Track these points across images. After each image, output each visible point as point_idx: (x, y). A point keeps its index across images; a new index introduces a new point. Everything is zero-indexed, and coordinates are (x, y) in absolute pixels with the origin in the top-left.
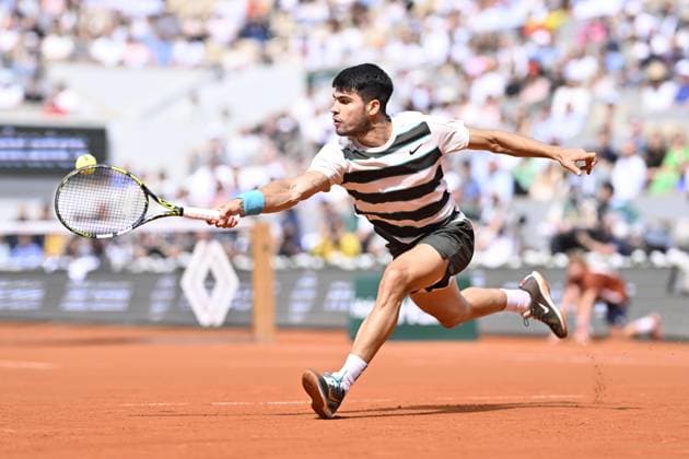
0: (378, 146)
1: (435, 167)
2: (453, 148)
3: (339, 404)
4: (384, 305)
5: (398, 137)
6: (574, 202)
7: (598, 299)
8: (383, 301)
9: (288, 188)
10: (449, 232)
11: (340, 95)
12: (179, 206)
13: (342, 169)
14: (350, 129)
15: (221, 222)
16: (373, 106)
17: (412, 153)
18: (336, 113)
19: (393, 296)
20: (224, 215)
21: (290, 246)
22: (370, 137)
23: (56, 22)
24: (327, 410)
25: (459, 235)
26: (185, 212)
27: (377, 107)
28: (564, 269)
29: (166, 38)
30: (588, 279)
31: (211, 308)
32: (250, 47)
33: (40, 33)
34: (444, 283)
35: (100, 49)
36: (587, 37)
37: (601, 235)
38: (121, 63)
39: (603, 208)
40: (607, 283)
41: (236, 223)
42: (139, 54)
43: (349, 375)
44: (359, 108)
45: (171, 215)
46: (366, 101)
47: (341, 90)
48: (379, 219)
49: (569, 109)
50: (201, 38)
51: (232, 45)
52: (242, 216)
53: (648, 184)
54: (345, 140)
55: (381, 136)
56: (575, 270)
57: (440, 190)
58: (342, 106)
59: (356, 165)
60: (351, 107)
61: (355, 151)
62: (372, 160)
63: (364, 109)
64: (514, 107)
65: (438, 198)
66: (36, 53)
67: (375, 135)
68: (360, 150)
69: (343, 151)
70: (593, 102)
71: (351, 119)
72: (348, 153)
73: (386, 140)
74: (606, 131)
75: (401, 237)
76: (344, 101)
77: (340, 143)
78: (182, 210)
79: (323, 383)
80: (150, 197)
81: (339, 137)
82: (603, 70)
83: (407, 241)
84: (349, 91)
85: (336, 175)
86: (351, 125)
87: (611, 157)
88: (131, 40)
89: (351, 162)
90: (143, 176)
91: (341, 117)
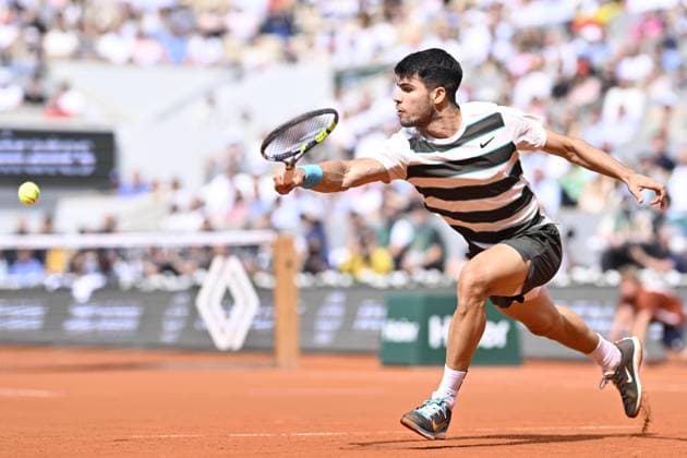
0: (446, 137)
4: (465, 313)
6: (627, 214)
7: (653, 320)
11: (403, 82)
13: (406, 161)
14: (413, 119)
16: (438, 93)
17: (482, 146)
18: (399, 102)
21: (316, 262)
23: (59, 16)
25: (543, 239)
27: (443, 94)
28: (616, 288)
29: (179, 33)
30: (643, 299)
31: (228, 331)
32: (272, 44)
33: (42, 28)
35: (107, 45)
36: (641, 33)
37: (656, 250)
38: (131, 61)
39: (658, 221)
40: (663, 302)
42: (150, 52)
44: (422, 97)
46: (429, 88)
47: (403, 77)
49: (622, 111)
50: (218, 33)
51: (252, 41)
54: (412, 130)
55: (448, 126)
56: (629, 289)
58: (405, 94)
59: (422, 159)
60: (413, 95)
61: (423, 141)
63: (429, 97)
64: (561, 110)
65: (516, 197)
66: (37, 50)
67: (442, 125)
70: (649, 103)
71: (414, 108)
72: (414, 144)
73: (454, 130)
74: (662, 135)
76: (407, 88)
77: (406, 134)
82: (659, 69)
86: (414, 115)
87: (667, 164)
88: (141, 36)
90: (155, 186)
91: (402, 106)
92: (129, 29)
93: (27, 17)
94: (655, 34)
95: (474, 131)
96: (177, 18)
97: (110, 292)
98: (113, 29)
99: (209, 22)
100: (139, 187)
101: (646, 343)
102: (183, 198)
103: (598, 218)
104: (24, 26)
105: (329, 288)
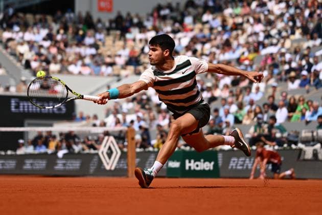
0: (168, 70)
1: (193, 80)
2: (201, 71)
3: (151, 182)
4: (171, 139)
5: (177, 66)
6: (259, 125)
7: (268, 163)
8: (170, 138)
9: (130, 87)
10: (199, 108)
11: (152, 47)
12: (82, 95)
13: (153, 79)
14: (156, 62)
15: (100, 102)
16: (166, 53)
17: (183, 73)
18: (150, 55)
19: (174, 136)
20: (101, 98)
22: (165, 66)
23: (54, 57)
24: (145, 185)
25: (204, 110)
26: (84, 97)
27: (168, 53)
29: (98, 65)
30: (265, 154)
32: (131, 68)
33: (48, 62)
34: (197, 131)
35: (72, 68)
37: (270, 138)
38: (80, 73)
39: (271, 127)
40: (272, 155)
41: (107, 102)
42: (87, 71)
43: (154, 170)
44: (160, 53)
45: (78, 98)
46: (163, 50)
47: (152, 45)
48: (169, 102)
49: (258, 89)
50: (112, 64)
52: (109, 99)
53: (289, 118)
54: (154, 67)
55: (170, 65)
56: (260, 150)
57: (195, 90)
58: (153, 52)
59: (159, 78)
60: (157, 52)
61: (159, 72)
62: (166, 76)
63: (163, 54)
64: (235, 90)
65: (195, 93)
66: (47, 70)
67: (167, 65)
68: (161, 72)
69: (154, 72)
71: (157, 58)
72: (156, 73)
73: (172, 67)
75: (179, 111)
76: (154, 50)
77: (152, 69)
78: (83, 96)
79: (144, 173)
80: (69, 91)
81: (152, 66)
82: (271, 75)
83: (181, 112)
84: (156, 46)
85: (150, 82)
86: (157, 60)
88: (84, 65)
89: (157, 77)
90: (89, 118)
91: (153, 57)
92: (80, 63)
93: (43, 58)
94: (269, 62)
95: (179, 68)
96: (97, 58)
97: (70, 155)
98: (73, 63)
99: (108, 60)
100: (82, 118)
101: (266, 170)
102: (98, 122)
103: (249, 126)
104: (42, 61)
105: (149, 152)
